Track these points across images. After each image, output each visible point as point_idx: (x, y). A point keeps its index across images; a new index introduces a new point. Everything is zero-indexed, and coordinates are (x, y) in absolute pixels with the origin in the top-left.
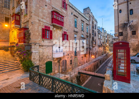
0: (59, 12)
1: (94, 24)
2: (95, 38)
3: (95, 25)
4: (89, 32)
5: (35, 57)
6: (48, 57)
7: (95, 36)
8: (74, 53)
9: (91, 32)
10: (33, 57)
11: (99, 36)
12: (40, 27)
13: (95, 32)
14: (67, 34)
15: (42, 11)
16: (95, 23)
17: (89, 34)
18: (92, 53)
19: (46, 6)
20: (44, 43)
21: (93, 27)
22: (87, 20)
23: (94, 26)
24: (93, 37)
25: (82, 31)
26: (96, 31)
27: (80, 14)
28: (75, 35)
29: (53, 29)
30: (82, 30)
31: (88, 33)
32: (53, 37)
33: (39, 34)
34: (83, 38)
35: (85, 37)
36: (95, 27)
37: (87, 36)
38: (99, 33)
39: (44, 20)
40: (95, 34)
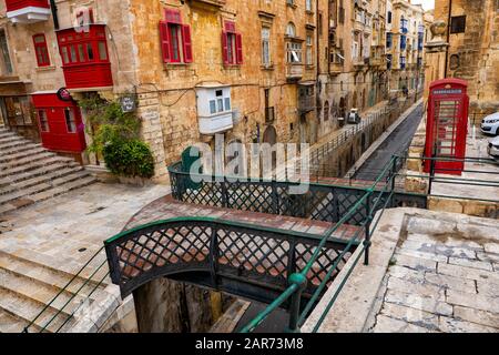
2: (339, 31)
4: (314, 10)
5: (153, 136)
6: (185, 133)
7: (342, 22)
8: (263, 113)
9: (324, 7)
10: (146, 137)
11: (359, 18)
12: (151, 16)
13: (341, 3)
14: (237, 31)
17: (315, 15)
20: (169, 80)
24: (330, 30)
25: (290, 10)
28: (263, 31)
29: (190, 16)
30: (288, 6)
31: (311, 14)
32: (194, 53)
33: (152, 46)
34: (293, 40)
35: (302, 34)
38: (356, 6)
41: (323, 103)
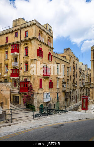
1: (75, 64)
2: (76, 79)
3: (76, 64)
4: (69, 75)
5: (36, 102)
6: (41, 101)
7: (76, 77)
8: (56, 98)
9: (72, 74)
14: (52, 81)
16: (76, 62)
17: (69, 77)
18: (72, 96)
21: (74, 68)
26: (77, 71)
27: (62, 60)
28: (57, 81)
36: (77, 66)
37: (68, 80)
40: (76, 74)
41: (71, 96)
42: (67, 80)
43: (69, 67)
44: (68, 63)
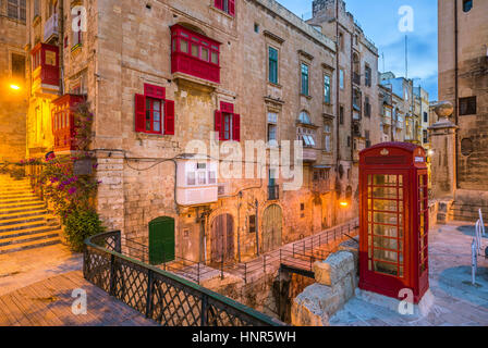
0: (199, 26)
1: (362, 65)
2: (365, 124)
3: (367, 67)
4: (334, 101)
5: (110, 202)
6: (157, 202)
7: (368, 114)
8: (266, 190)
9: (346, 100)
10: (101, 201)
11: (388, 114)
12: (127, 89)
13: (367, 99)
14: (236, 111)
15: (133, 29)
16: (365, 58)
17: (334, 108)
19: (148, 7)
20: (143, 148)
21: (356, 78)
22: (326, 48)
23: (362, 71)
24: (353, 121)
25: (303, 99)
26: (372, 93)
27: (293, 27)
28: (269, 115)
29: (177, 94)
30: (301, 95)
31: (329, 105)
32: (177, 125)
33: (124, 116)
34: (304, 125)
35: (318, 121)
36: (368, 74)
37: (327, 118)
38: (385, 103)
39: (140, 62)
40: (368, 106)
41: (344, 187)
42: (321, 119)
43: (332, 69)
44: (327, 52)
